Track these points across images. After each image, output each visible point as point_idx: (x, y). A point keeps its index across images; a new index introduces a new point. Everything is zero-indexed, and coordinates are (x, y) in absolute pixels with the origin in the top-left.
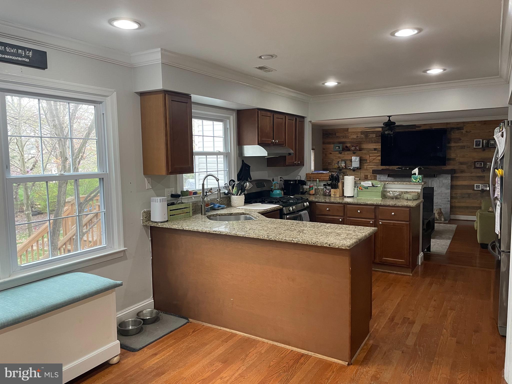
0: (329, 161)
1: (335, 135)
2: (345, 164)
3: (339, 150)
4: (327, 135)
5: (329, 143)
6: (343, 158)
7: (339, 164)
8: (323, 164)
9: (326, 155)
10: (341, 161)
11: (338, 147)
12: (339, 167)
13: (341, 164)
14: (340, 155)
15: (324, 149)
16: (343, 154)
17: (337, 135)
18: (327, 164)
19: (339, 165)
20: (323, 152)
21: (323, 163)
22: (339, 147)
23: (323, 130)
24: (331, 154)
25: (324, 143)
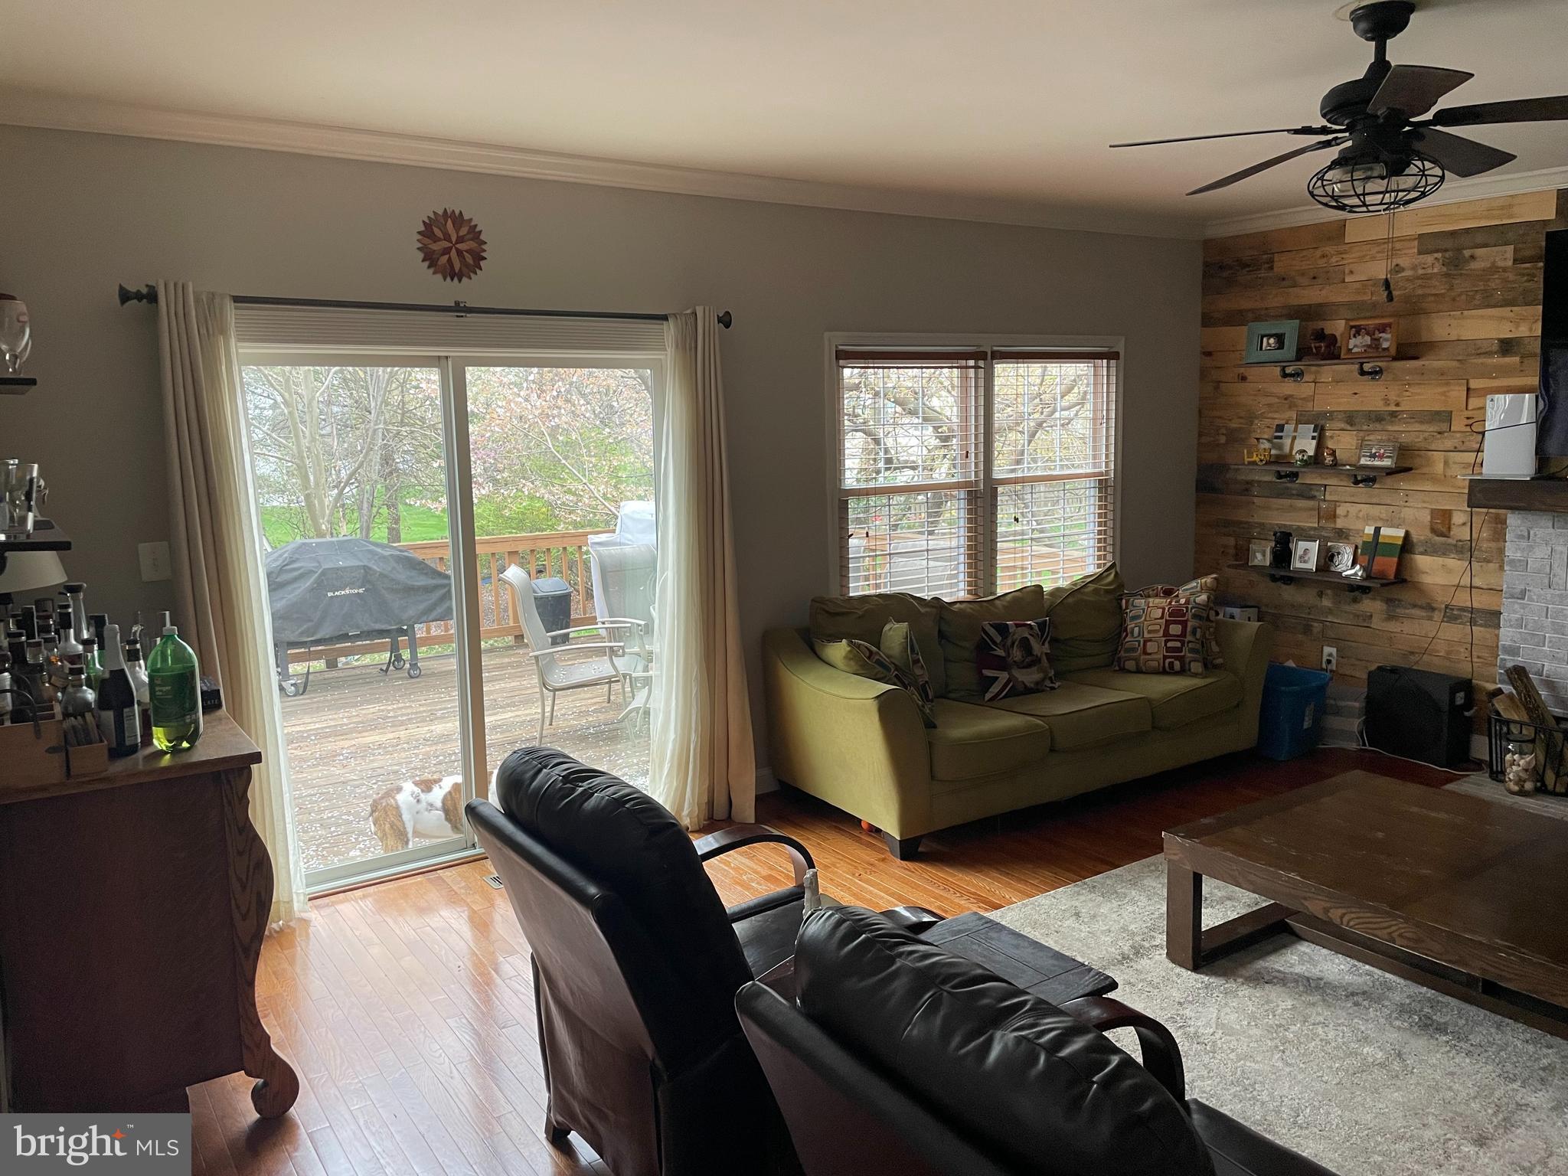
0: (1234, 425)
1: (1271, 268)
2: (1313, 438)
3: (1279, 354)
4: (1225, 274)
5: (1236, 318)
6: (1309, 406)
7: (1281, 438)
8: (1204, 440)
9: (1217, 388)
10: (1298, 422)
11: (1272, 341)
12: (1282, 459)
13: (1294, 438)
14: (1289, 387)
15: (1209, 354)
16: (1306, 378)
17: (1280, 265)
18: (1223, 440)
19: (1280, 447)
20: (1204, 374)
21: (1200, 435)
22: (1280, 339)
23: (1208, 244)
24: (1244, 379)
25: (1207, 321)
